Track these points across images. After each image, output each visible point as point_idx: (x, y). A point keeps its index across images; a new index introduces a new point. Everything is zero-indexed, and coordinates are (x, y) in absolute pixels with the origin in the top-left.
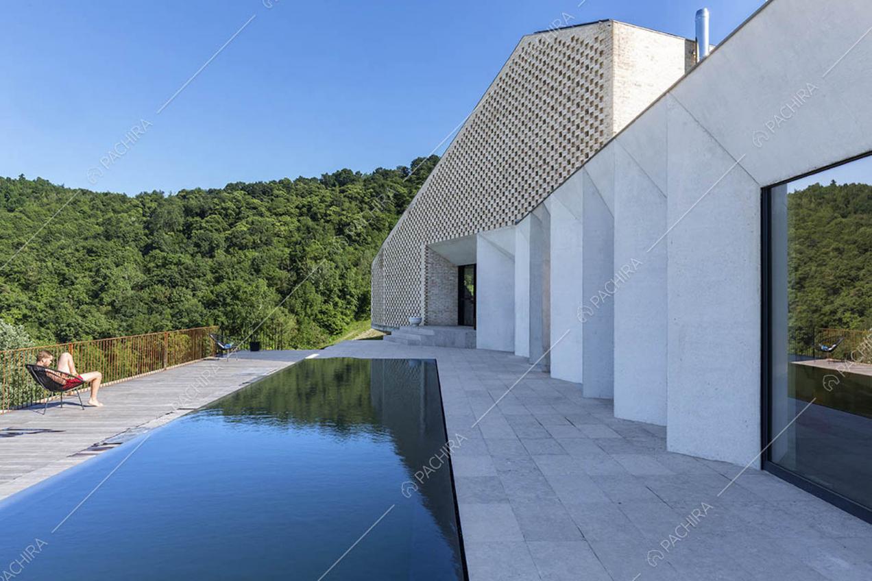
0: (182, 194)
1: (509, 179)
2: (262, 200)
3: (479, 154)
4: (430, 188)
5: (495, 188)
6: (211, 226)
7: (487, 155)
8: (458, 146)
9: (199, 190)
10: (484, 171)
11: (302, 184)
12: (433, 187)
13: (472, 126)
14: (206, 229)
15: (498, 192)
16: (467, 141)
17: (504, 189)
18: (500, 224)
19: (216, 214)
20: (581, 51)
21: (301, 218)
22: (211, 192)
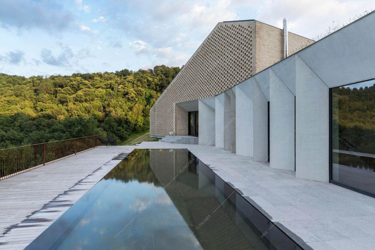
0: (52, 77)
1: (213, 78)
2: (89, 82)
3: (199, 68)
4: (177, 80)
5: (206, 82)
6: (66, 92)
7: (203, 68)
8: (190, 64)
9: (60, 76)
10: (201, 74)
11: (107, 75)
12: (179, 80)
13: (196, 56)
14: (63, 93)
15: (208, 83)
16: (194, 62)
17: (210, 82)
18: (209, 96)
19: (68, 87)
20: (243, 31)
21: (107, 90)
22: (65, 77)
